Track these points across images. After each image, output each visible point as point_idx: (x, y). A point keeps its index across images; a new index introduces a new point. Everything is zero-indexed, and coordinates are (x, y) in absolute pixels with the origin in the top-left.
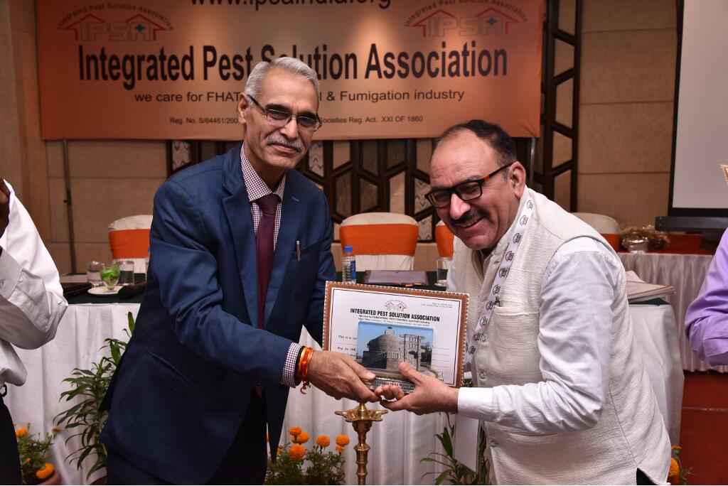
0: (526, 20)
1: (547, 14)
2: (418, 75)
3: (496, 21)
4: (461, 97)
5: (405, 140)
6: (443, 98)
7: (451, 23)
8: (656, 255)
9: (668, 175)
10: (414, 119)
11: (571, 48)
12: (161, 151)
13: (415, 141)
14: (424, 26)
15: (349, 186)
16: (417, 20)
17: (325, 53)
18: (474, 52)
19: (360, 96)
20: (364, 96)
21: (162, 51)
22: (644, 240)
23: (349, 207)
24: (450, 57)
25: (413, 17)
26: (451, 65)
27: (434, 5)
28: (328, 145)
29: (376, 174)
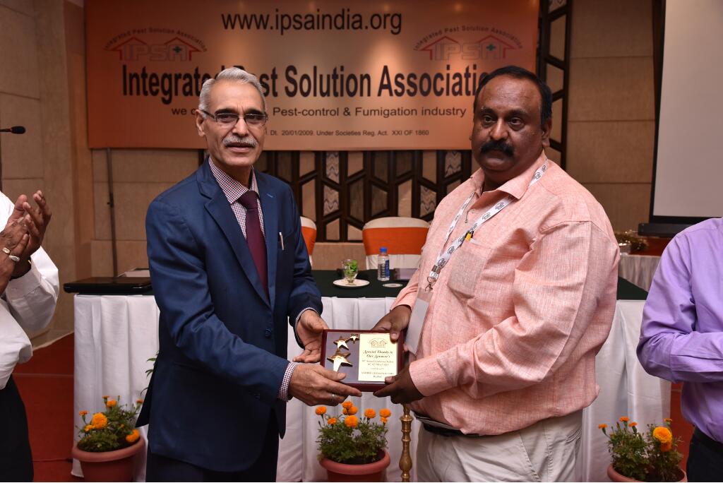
0: (521, 47)
1: (540, 42)
2: (425, 94)
3: (495, 47)
4: (463, 114)
5: (412, 152)
6: (447, 114)
7: (455, 49)
8: (638, 257)
9: (650, 186)
10: (421, 133)
11: (560, 72)
12: (194, 159)
13: (421, 152)
14: (431, 51)
15: (361, 192)
16: (423, 46)
17: (342, 73)
18: (475, 75)
19: (373, 112)
20: (377, 112)
21: (197, 70)
22: (627, 243)
23: (361, 210)
24: (454, 78)
25: (421, 42)
26: (455, 85)
27: (440, 32)
28: (343, 155)
29: (387, 182)
